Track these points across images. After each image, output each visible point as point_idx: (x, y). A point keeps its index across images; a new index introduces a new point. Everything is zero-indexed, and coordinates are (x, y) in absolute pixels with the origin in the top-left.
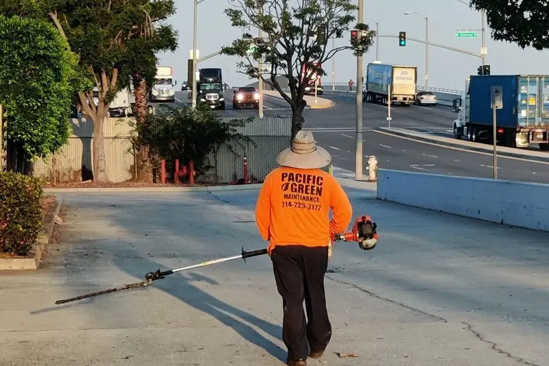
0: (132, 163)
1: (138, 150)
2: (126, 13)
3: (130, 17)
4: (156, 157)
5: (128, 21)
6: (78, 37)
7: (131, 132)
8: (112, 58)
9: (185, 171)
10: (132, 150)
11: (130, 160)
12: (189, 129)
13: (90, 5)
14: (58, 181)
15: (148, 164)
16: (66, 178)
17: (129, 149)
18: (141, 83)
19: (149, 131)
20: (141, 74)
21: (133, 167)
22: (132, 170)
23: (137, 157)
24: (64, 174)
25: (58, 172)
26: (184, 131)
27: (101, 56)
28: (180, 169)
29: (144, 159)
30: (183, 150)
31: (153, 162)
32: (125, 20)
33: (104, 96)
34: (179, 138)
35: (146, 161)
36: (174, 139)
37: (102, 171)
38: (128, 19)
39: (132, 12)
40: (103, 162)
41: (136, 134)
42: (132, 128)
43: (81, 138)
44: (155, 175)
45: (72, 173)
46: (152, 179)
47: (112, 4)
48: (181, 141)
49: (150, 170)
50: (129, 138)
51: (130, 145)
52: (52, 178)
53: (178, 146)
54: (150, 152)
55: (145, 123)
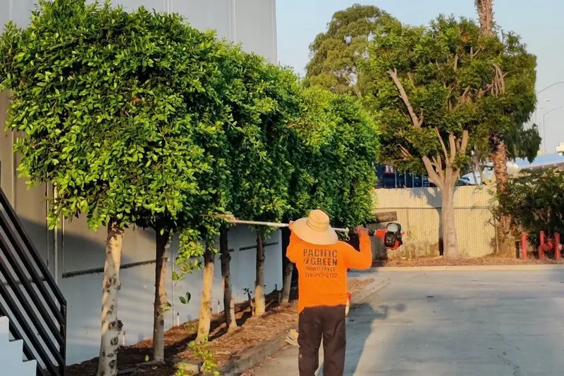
0: (493, 236)
1: (499, 220)
2: (473, 67)
3: (477, 71)
4: (520, 229)
5: (475, 77)
6: (420, 95)
7: (490, 201)
8: (458, 118)
9: (551, 245)
10: (492, 221)
11: (491, 232)
12: (554, 196)
13: (433, 61)
14: (414, 257)
15: (509, 236)
16: (423, 253)
17: (490, 220)
18: (499, 147)
19: (510, 200)
20: (498, 137)
21: (494, 240)
22: (493, 243)
23: (498, 229)
24: (420, 249)
25: (413, 246)
26: (549, 199)
27: (446, 116)
28: (546, 242)
29: (506, 231)
30: (549, 220)
31: (517, 234)
32: (472, 75)
33: (452, 162)
34: (543, 207)
35: (508, 233)
36: (539, 208)
37: (452, 246)
38: (475, 74)
39: (479, 66)
40: (453, 236)
41: (497, 203)
42: (491, 197)
43: (436, 208)
44: (518, 248)
45: (428, 247)
46: (515, 253)
47: (459, 60)
48: (546, 210)
49: (513, 243)
50: (488, 208)
51: (490, 215)
52: (407, 252)
53: (543, 216)
54: (513, 223)
55: (505, 190)
